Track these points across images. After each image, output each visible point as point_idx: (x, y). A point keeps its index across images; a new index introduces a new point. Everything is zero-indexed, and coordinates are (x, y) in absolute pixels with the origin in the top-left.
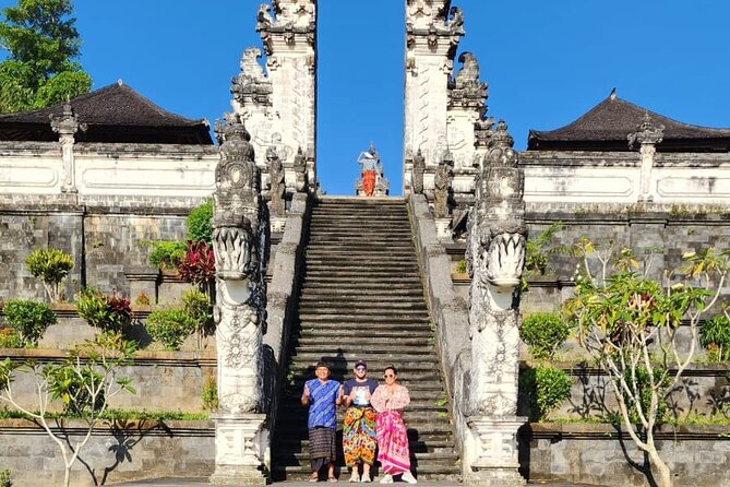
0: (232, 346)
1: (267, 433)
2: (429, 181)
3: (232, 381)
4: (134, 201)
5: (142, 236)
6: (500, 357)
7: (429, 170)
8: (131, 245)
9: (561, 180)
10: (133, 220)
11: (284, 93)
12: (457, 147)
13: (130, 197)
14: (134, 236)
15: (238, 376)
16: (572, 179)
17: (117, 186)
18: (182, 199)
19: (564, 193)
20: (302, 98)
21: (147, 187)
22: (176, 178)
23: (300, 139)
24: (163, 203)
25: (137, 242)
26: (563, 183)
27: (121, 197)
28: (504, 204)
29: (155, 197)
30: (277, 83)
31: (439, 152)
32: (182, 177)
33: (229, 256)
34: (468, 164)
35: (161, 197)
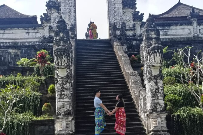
0: (61, 91)
1: (73, 122)
2: (118, 32)
3: (61, 103)
4: (11, 44)
5: (13, 56)
6: (157, 91)
7: (118, 29)
8: (9, 59)
9: (165, 30)
10: (10, 50)
11: (65, 6)
12: (127, 21)
13: (9, 43)
14: (11, 56)
15: (63, 101)
16: (169, 30)
17: (4, 39)
18: (28, 42)
19: (166, 35)
20: (71, 7)
21: (15, 39)
22: (27, 36)
23: (71, 21)
24: (21, 44)
25: (12, 58)
26: (166, 32)
27: (6, 43)
28: (154, 40)
29: (19, 42)
30: (62, 3)
31: (121, 23)
32: (29, 35)
33: (61, 61)
34: (131, 27)
35: (20, 42)
